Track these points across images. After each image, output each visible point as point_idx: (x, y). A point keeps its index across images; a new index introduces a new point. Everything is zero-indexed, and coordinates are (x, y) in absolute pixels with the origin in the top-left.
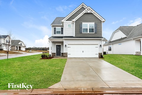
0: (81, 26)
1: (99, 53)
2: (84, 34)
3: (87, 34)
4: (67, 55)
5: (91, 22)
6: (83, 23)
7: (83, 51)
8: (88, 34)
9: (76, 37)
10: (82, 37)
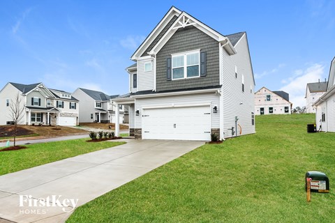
0: (169, 63)
1: (212, 130)
2: (175, 81)
3: (183, 80)
4: (141, 133)
5: (191, 49)
6: (174, 56)
7: (175, 125)
8: (185, 80)
9: (159, 90)
10: (172, 89)
